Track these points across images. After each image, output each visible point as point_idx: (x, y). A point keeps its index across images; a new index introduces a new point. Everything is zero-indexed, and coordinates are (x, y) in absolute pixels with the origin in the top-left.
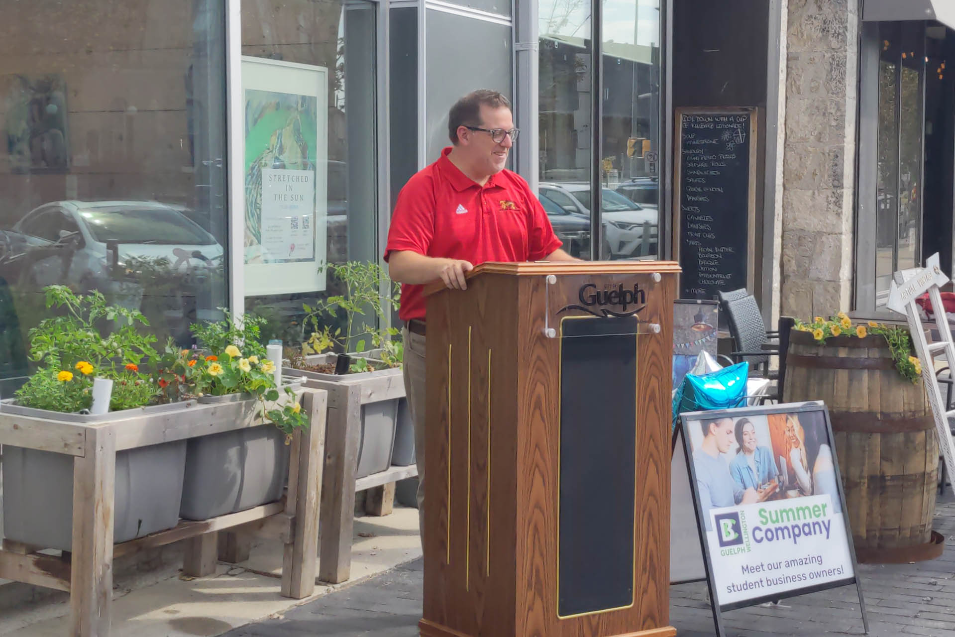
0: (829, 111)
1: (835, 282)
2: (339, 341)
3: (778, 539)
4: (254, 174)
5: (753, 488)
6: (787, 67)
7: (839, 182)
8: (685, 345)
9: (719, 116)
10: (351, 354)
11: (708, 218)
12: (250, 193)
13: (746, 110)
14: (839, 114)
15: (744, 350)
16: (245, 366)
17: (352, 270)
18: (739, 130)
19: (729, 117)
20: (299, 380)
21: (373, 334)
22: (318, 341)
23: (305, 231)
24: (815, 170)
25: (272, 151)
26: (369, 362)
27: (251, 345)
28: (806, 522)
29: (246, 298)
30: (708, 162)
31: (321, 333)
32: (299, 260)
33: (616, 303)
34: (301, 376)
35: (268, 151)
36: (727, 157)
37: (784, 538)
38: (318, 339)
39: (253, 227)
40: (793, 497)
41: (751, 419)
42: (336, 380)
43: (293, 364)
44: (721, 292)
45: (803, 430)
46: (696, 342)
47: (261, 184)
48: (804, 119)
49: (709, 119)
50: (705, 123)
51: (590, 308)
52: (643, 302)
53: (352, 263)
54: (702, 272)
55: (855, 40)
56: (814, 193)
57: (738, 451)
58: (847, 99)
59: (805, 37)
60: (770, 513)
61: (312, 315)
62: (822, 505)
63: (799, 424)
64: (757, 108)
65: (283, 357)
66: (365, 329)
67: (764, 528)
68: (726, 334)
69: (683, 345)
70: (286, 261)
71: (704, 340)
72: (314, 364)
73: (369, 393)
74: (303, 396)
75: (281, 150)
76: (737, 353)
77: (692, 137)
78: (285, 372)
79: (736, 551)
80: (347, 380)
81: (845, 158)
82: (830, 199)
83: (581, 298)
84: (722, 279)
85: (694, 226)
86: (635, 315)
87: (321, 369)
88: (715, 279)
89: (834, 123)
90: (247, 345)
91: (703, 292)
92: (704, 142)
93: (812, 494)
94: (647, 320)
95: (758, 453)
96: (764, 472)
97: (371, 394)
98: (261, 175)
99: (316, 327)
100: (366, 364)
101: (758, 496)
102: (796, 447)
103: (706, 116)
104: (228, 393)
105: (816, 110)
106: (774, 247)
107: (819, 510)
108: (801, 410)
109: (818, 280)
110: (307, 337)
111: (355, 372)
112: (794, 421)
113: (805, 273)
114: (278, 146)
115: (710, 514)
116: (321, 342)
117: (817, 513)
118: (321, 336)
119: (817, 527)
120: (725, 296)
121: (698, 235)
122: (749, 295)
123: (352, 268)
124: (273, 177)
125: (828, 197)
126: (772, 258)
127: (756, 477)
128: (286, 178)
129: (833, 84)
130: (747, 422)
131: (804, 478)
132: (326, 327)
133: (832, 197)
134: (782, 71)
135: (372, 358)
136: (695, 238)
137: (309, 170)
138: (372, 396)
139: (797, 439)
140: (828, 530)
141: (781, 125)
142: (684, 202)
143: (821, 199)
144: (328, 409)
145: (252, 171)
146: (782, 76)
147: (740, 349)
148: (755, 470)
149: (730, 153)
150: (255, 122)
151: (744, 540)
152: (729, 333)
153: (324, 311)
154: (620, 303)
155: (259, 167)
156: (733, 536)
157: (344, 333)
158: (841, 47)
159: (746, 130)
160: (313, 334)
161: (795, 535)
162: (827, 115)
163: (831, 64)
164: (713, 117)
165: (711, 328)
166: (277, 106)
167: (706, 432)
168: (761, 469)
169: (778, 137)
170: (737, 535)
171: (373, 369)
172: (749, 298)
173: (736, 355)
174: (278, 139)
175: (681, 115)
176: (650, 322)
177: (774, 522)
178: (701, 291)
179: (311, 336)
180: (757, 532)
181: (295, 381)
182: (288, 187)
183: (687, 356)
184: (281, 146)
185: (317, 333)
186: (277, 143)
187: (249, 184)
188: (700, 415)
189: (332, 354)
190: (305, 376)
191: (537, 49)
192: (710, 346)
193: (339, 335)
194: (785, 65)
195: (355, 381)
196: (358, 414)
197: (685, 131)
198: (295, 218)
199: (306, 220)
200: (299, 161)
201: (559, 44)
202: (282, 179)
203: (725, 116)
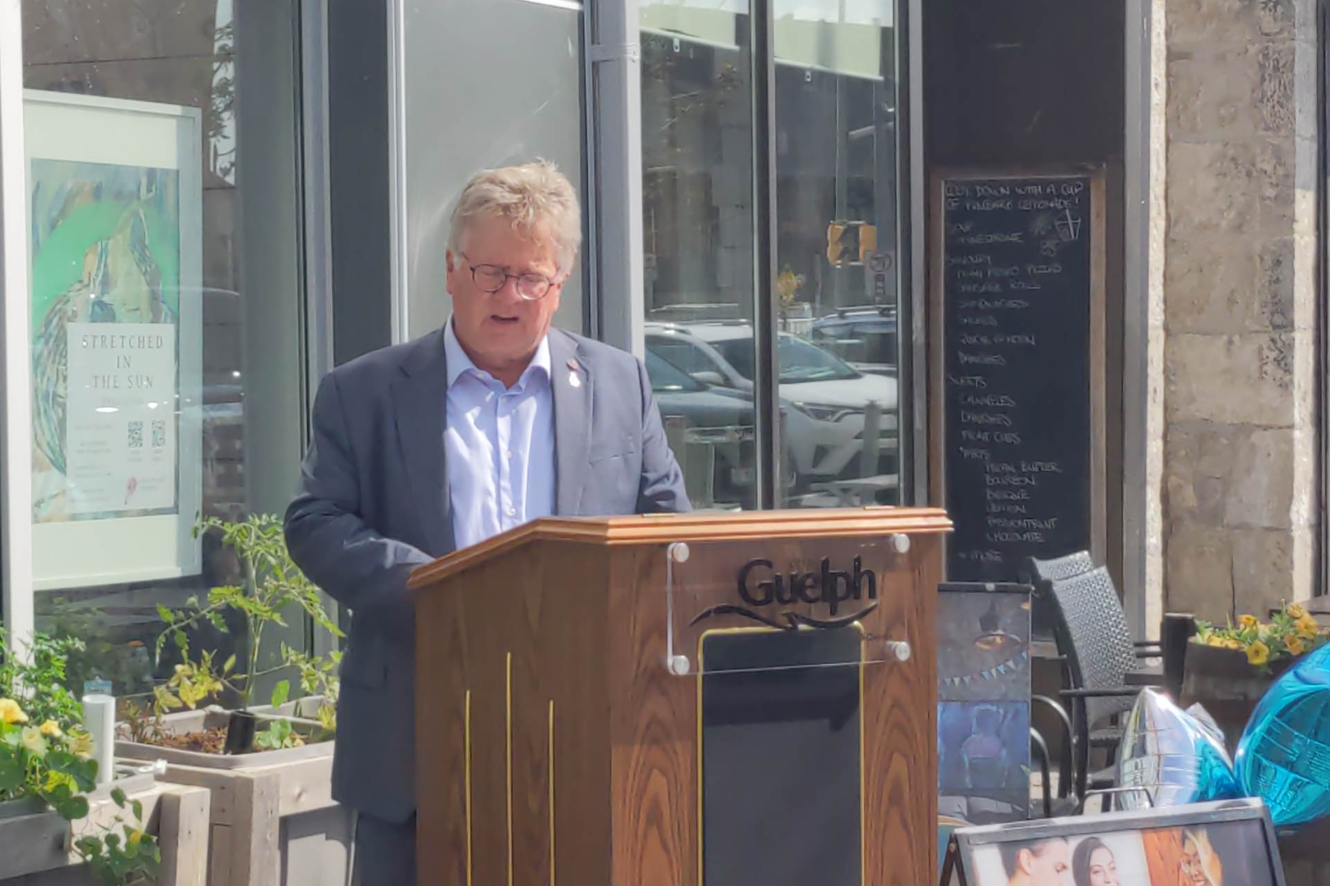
0: (1259, 166)
1: (1283, 530)
2: (233, 683)
4: (51, 335)
6: (1168, 75)
7: (1286, 318)
8: (962, 680)
9: (1025, 183)
10: (258, 711)
11: (1005, 401)
12: (43, 374)
13: (1082, 169)
14: (1281, 171)
15: (1088, 686)
17: (261, 534)
18: (1067, 211)
19: (1045, 184)
20: (151, 769)
21: (305, 667)
22: (188, 683)
23: (158, 452)
24: (1233, 292)
25: (88, 285)
26: (295, 726)
27: (48, 694)
29: (37, 594)
30: (1003, 281)
31: (195, 666)
32: (146, 513)
33: (815, 600)
34: (155, 759)
35: (78, 286)
36: (1044, 270)
38: (189, 678)
39: (48, 444)
41: (1107, 840)
42: (229, 765)
43: (136, 730)
44: (1035, 560)
45: (1218, 862)
46: (985, 674)
47: (65, 357)
48: (1207, 183)
49: (1002, 190)
50: (995, 199)
52: (872, 595)
53: (260, 518)
54: (996, 516)
55: (1312, 15)
56: (1230, 342)
58: (1298, 139)
59: (1204, 10)
61: (175, 627)
63: (1209, 850)
64: (1104, 165)
65: (117, 720)
66: (287, 658)
68: (1048, 649)
69: (957, 680)
70: (119, 514)
71: (1001, 668)
72: (180, 732)
73: (297, 791)
74: (161, 801)
75: (106, 283)
76: (1073, 691)
77: (967, 228)
78: (120, 751)
80: (250, 767)
81: (1297, 265)
82: (1266, 352)
83: (742, 590)
84: (1038, 530)
85: (975, 418)
87: (195, 744)
88: (1022, 531)
89: (1270, 192)
90: (39, 696)
91: (997, 558)
92: (994, 238)
94: (882, 633)
97: (300, 795)
98: (65, 333)
99: (184, 654)
100: (289, 730)
103: (994, 184)
105: (1232, 165)
106: (1148, 461)
109: (1245, 527)
110: (164, 673)
111: (266, 749)
112: (1201, 844)
113: (1214, 516)
114: (101, 274)
116: (194, 684)
118: (196, 671)
120: (1045, 568)
121: (985, 437)
122: (1097, 566)
123: (261, 528)
124: (90, 340)
125: (1260, 349)
126: (1143, 485)
128: (118, 341)
129: (1266, 110)
130: (1099, 845)
132: (205, 653)
133: (1269, 348)
134: (1157, 85)
135: (300, 716)
136: (979, 444)
137: (165, 322)
138: (303, 798)
139: (1207, 880)
141: (1156, 198)
142: (954, 367)
143: (1246, 353)
144: (212, 826)
145: (46, 329)
146: (1158, 97)
147: (1079, 682)
149: (1047, 261)
150: (53, 226)
152: (1053, 644)
153: (203, 621)
154: (823, 598)
155: (60, 320)
157: (242, 666)
158: (1281, 30)
159: (1082, 212)
160: (179, 668)
162: (1255, 174)
163: (1262, 66)
164: (1012, 185)
165: (1017, 642)
166: (97, 192)
167: (1012, 867)
169: (1152, 224)
171: (298, 741)
172: (1095, 572)
173: (1071, 695)
174: (101, 259)
175: (943, 184)
176: (886, 637)
178: (993, 557)
179: (173, 672)
181: (142, 769)
182: (122, 360)
183: (966, 703)
184: (105, 275)
185: (186, 667)
186: (99, 268)
187: (40, 355)
188: (996, 833)
189: (217, 709)
190: (163, 758)
191: (637, 57)
192: (1014, 681)
193: (233, 671)
194: (1163, 72)
195: (266, 768)
196: (273, 837)
197: (954, 217)
198: (136, 423)
199: (158, 428)
200: (144, 304)
201: (682, 42)
202: (108, 343)
203: (1035, 183)
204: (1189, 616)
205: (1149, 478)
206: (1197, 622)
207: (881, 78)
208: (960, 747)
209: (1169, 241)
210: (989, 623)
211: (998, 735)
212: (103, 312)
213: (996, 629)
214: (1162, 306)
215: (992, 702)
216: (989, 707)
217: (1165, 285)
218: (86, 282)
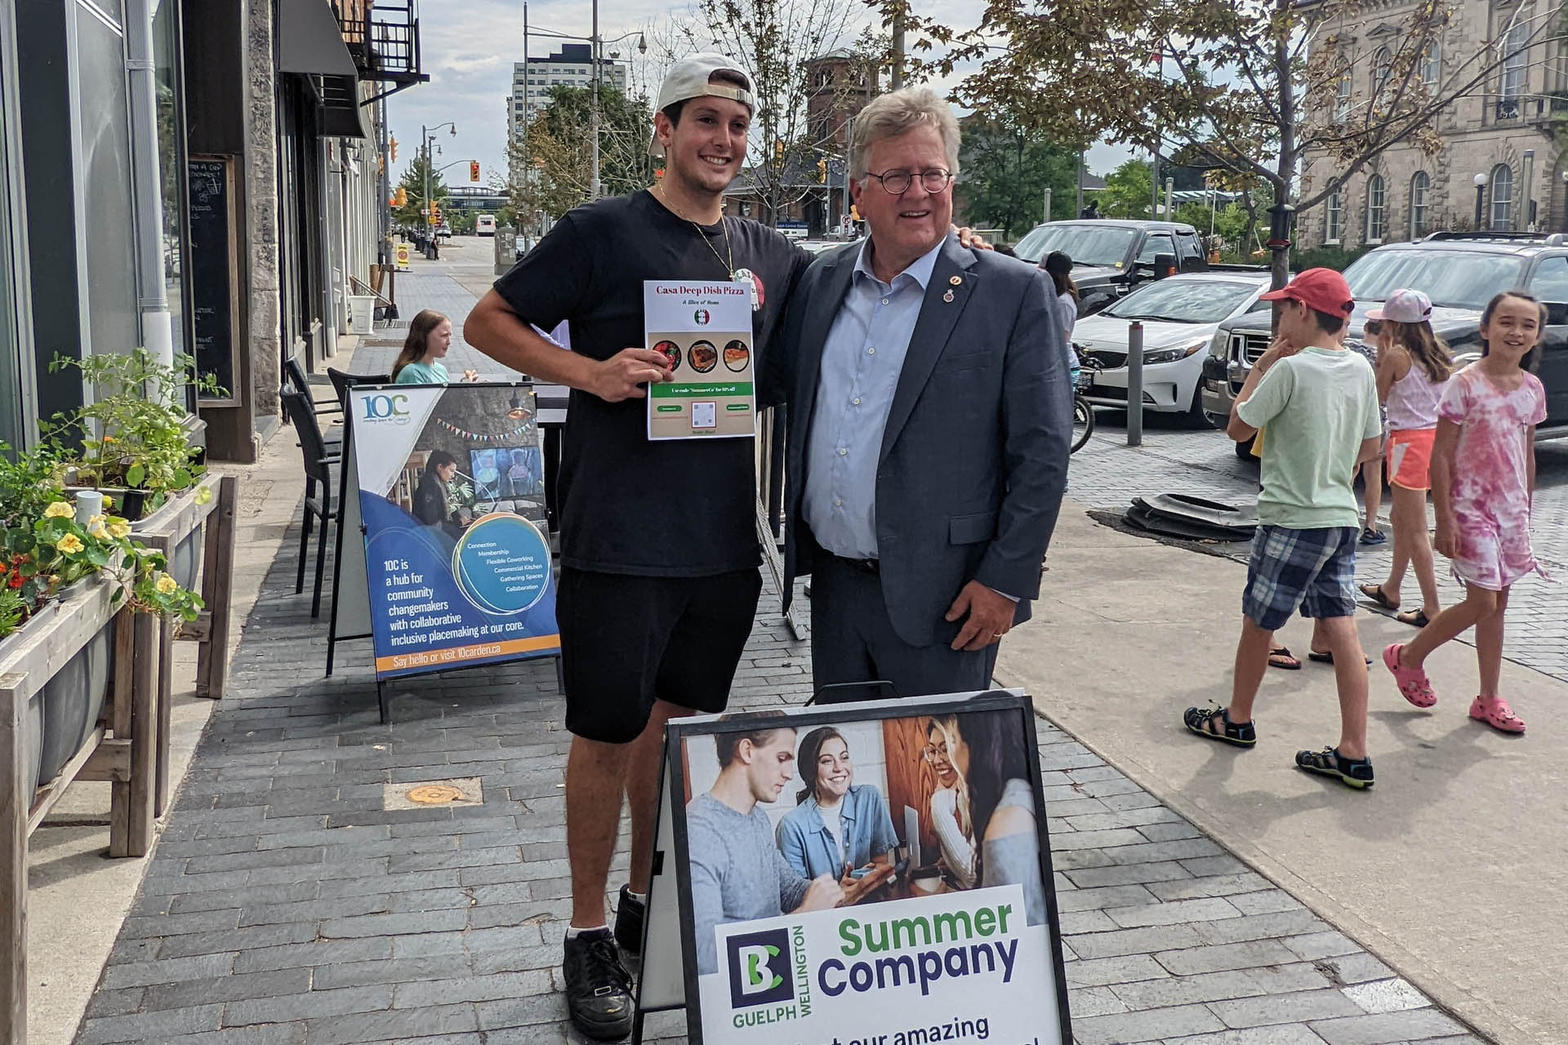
1: (271, 340)
3: (881, 985)
5: (830, 876)
7: (271, 237)
13: (221, 157)
14: (266, 165)
18: (213, 179)
19: (200, 164)
28: (957, 945)
36: (202, 209)
37: (897, 982)
42: (138, 529)
45: (967, 751)
46: (516, 432)
60: (868, 928)
62: (1001, 908)
63: (958, 737)
64: (234, 156)
67: (849, 962)
69: (502, 436)
71: (523, 428)
79: (773, 1016)
80: (149, 528)
82: (261, 254)
89: (261, 176)
93: (978, 885)
96: (861, 841)
102: (948, 787)
107: (992, 919)
112: (949, 734)
115: (716, 933)
119: (982, 955)
125: (258, 252)
127: (841, 852)
129: (258, 134)
131: (961, 850)
133: (262, 251)
139: (951, 769)
140: (1009, 962)
148: (839, 837)
149: (203, 204)
151: (797, 990)
159: (222, 180)
161: (925, 975)
163: (254, 114)
165: (529, 413)
168: (854, 837)
177: (873, 948)
180: (831, 971)
188: (717, 723)
192: (531, 435)
208: (508, 474)
213: (518, 406)
216: (520, 450)
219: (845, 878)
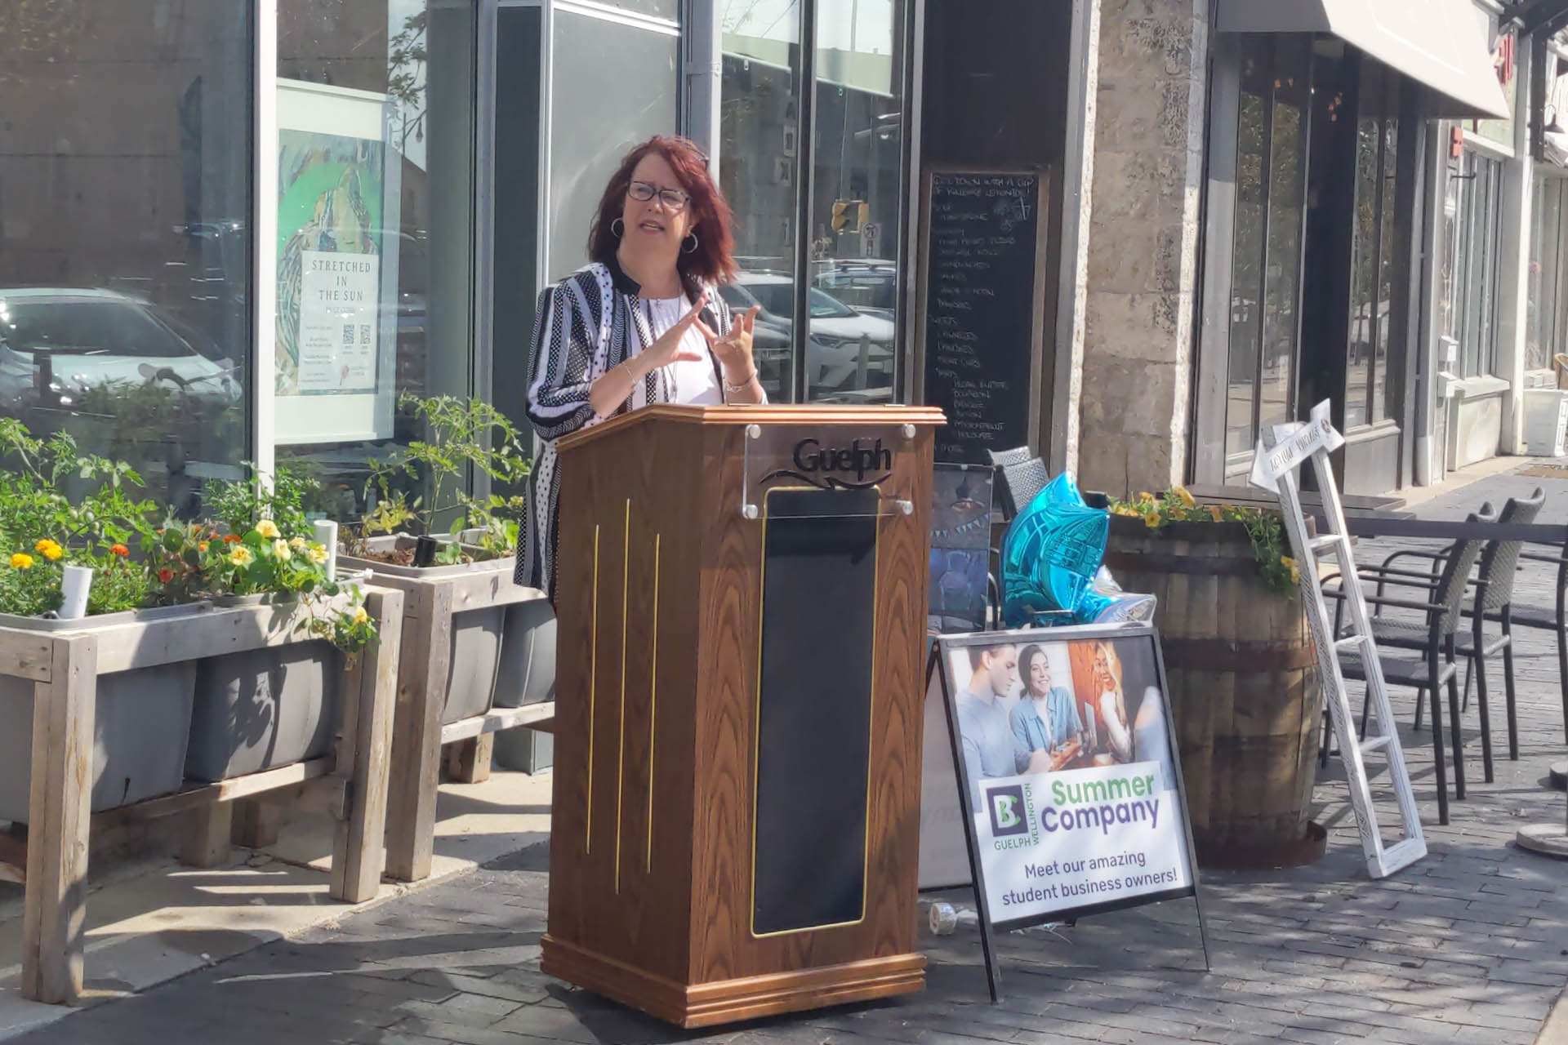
0: (1160, 171)
1: (1164, 438)
2: (420, 516)
3: (1079, 826)
4: (290, 259)
5: (1043, 749)
6: (1098, 101)
7: (1174, 283)
8: (942, 533)
9: (990, 178)
10: (438, 537)
11: (970, 336)
12: (284, 288)
13: (1033, 168)
16: (282, 549)
18: (1022, 199)
19: (1005, 178)
20: (362, 575)
21: (473, 506)
22: (387, 514)
23: (364, 347)
24: (1136, 263)
25: (318, 224)
26: (464, 549)
28: (1123, 801)
29: (277, 448)
30: (972, 248)
31: (393, 502)
32: (355, 392)
33: (847, 469)
34: (364, 569)
35: (311, 224)
36: (1002, 241)
37: (1088, 825)
38: (388, 511)
39: (286, 339)
40: (1103, 765)
41: (1044, 647)
42: (416, 574)
43: (349, 547)
44: (990, 451)
45: (1120, 665)
46: (958, 529)
47: (300, 275)
48: (1121, 182)
50: (970, 188)
51: (811, 476)
52: (888, 467)
54: (961, 419)
55: (1203, 61)
56: (1133, 300)
57: (1023, 694)
58: (1188, 152)
59: (1125, 54)
60: (1069, 787)
61: (379, 473)
62: (1147, 778)
63: (1114, 655)
64: (1050, 166)
65: (338, 540)
66: (460, 499)
67: (1059, 810)
68: (999, 515)
69: (938, 533)
70: (339, 392)
71: (970, 525)
72: (380, 550)
73: (464, 595)
74: (369, 597)
75: (331, 222)
77: (947, 208)
78: (340, 562)
79: (1017, 843)
80: (432, 576)
81: (1184, 245)
82: (1158, 307)
83: (797, 460)
84: (991, 431)
85: (948, 348)
86: (876, 486)
87: (391, 558)
88: (980, 431)
89: (1166, 190)
92: (966, 216)
93: (1132, 760)
94: (894, 493)
95: (1052, 697)
96: (1060, 726)
97: (466, 598)
98: (300, 259)
99: (386, 493)
100: (460, 551)
101: (1051, 763)
102: (1110, 690)
103: (970, 177)
104: (257, 592)
105: (1141, 170)
107: (1143, 785)
108: (1120, 634)
109: (1138, 435)
111: (442, 564)
112: (1108, 652)
113: (1116, 426)
114: (327, 216)
115: (980, 786)
116: (391, 515)
117: (1138, 789)
118: (393, 506)
119: (1138, 809)
120: (997, 458)
121: (954, 361)
122: (1033, 457)
123: (446, 404)
124: (318, 265)
125: (1155, 305)
126: (1067, 400)
127: (1049, 733)
128: (338, 266)
129: (1167, 130)
130: (1038, 650)
131: (1121, 736)
132: (400, 492)
133: (1161, 305)
134: (1090, 109)
135: (468, 543)
136: (951, 367)
137: (372, 253)
138: (469, 600)
139: (1111, 678)
140: (1154, 814)
141: (1086, 192)
142: (933, 309)
143: (1144, 308)
144: (404, 617)
145: (287, 255)
146: (1090, 117)
148: (1047, 723)
149: (1005, 235)
150: (294, 178)
151: (1030, 827)
153: (400, 470)
154: (852, 468)
155: (297, 248)
156: (1013, 821)
157: (427, 504)
158: (1180, 72)
159: (1032, 200)
160: (381, 503)
161: (1105, 821)
162: (1156, 176)
163: (1165, 97)
164: (981, 178)
165: (980, 507)
166: (326, 156)
167: (976, 664)
168: (1056, 723)
169: (1081, 211)
170: (1019, 819)
171: (471, 559)
172: (1032, 461)
174: (327, 205)
175: (933, 175)
176: (896, 497)
177: (1073, 801)
179: (377, 506)
180: (1049, 816)
181: (355, 575)
182: (340, 279)
183: (943, 549)
184: (331, 217)
185: (386, 503)
186: (326, 212)
187: (282, 274)
188: (967, 640)
189: (406, 535)
190: (370, 568)
191: (720, 72)
192: (979, 535)
193: (421, 506)
194: (1095, 99)
195: (443, 577)
196: (447, 628)
197: (937, 199)
198: (349, 326)
199: (365, 330)
200: (358, 241)
201: (750, 64)
202: (331, 267)
203: (999, 177)
204: (1103, 493)
205: (1072, 396)
206: (1109, 497)
207: (891, 96)
208: (938, 581)
209: (1093, 223)
210: (962, 493)
211: (966, 572)
212: (327, 243)
213: (966, 497)
214: (1086, 271)
215: (962, 550)
216: (960, 553)
217: (1089, 256)
218: (316, 222)
219: (1052, 752)
